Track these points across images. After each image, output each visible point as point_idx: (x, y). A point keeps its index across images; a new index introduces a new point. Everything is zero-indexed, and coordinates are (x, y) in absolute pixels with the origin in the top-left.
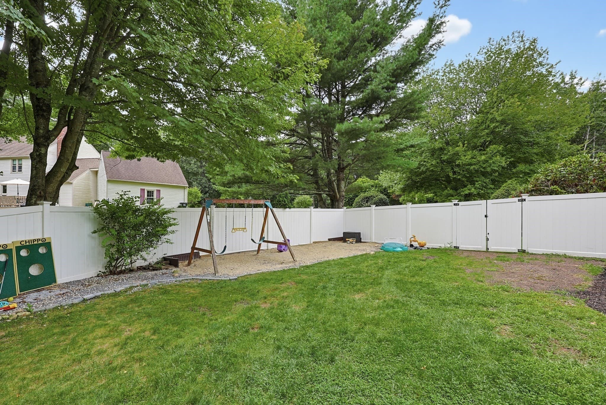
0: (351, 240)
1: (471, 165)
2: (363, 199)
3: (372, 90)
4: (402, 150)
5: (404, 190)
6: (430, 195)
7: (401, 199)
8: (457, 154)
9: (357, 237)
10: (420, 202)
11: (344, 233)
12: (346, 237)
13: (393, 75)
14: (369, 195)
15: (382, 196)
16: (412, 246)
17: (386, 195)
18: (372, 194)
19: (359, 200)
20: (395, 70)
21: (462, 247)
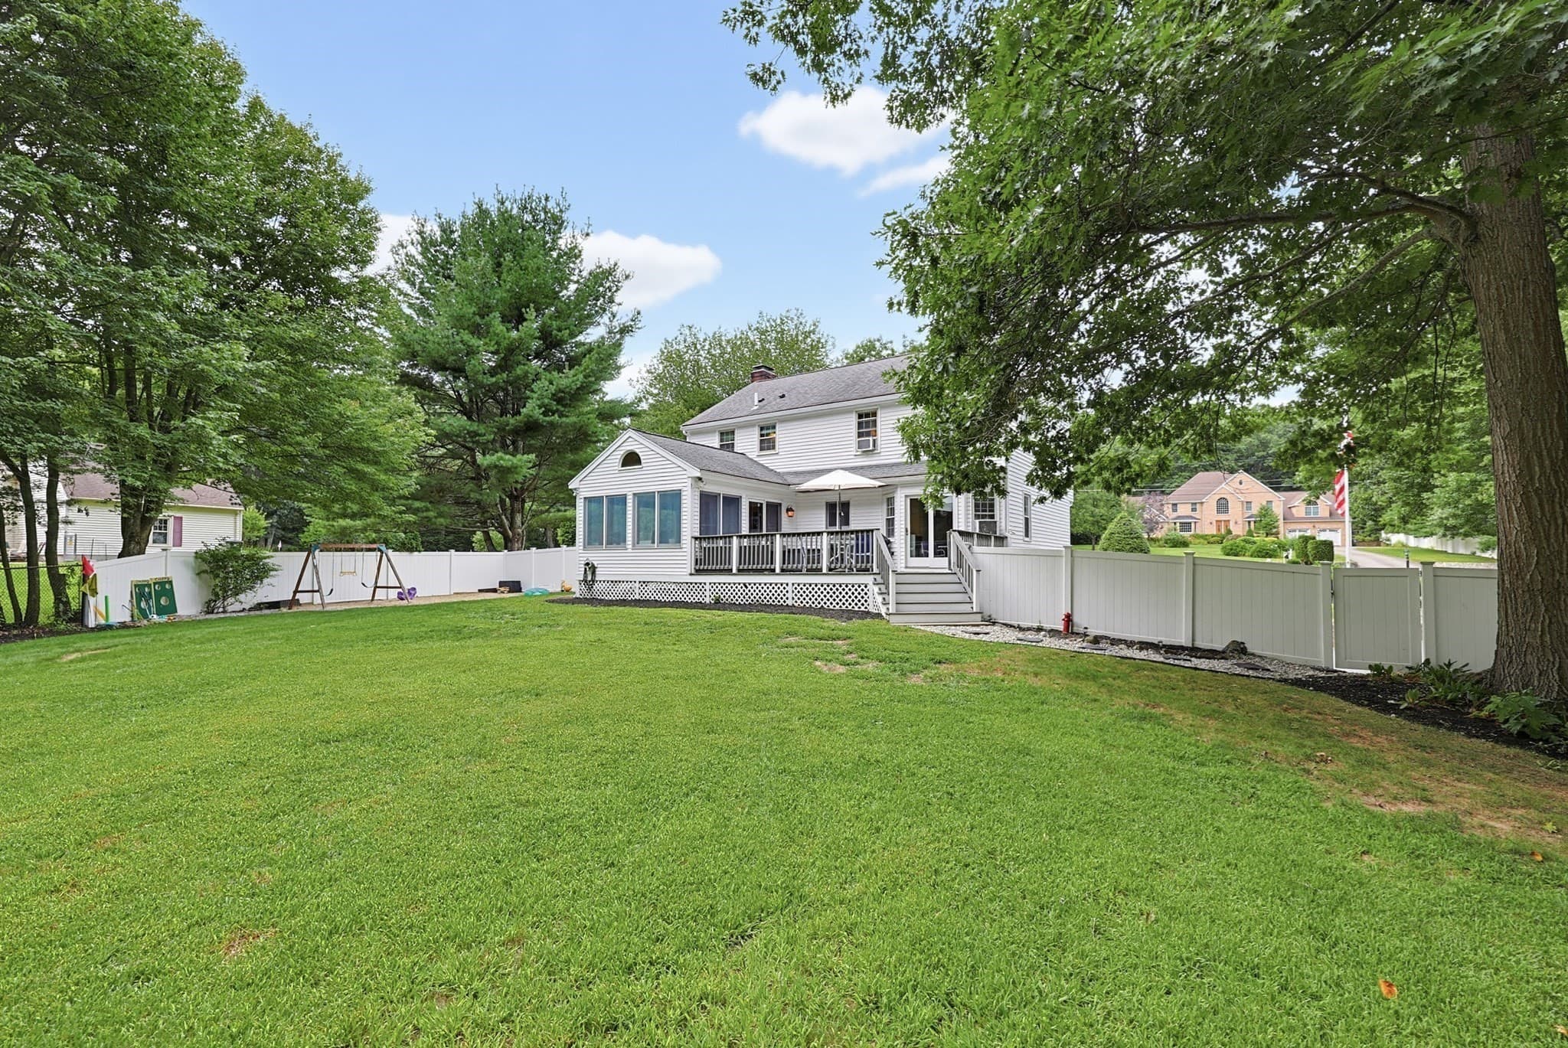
9: (519, 585)
11: (499, 582)
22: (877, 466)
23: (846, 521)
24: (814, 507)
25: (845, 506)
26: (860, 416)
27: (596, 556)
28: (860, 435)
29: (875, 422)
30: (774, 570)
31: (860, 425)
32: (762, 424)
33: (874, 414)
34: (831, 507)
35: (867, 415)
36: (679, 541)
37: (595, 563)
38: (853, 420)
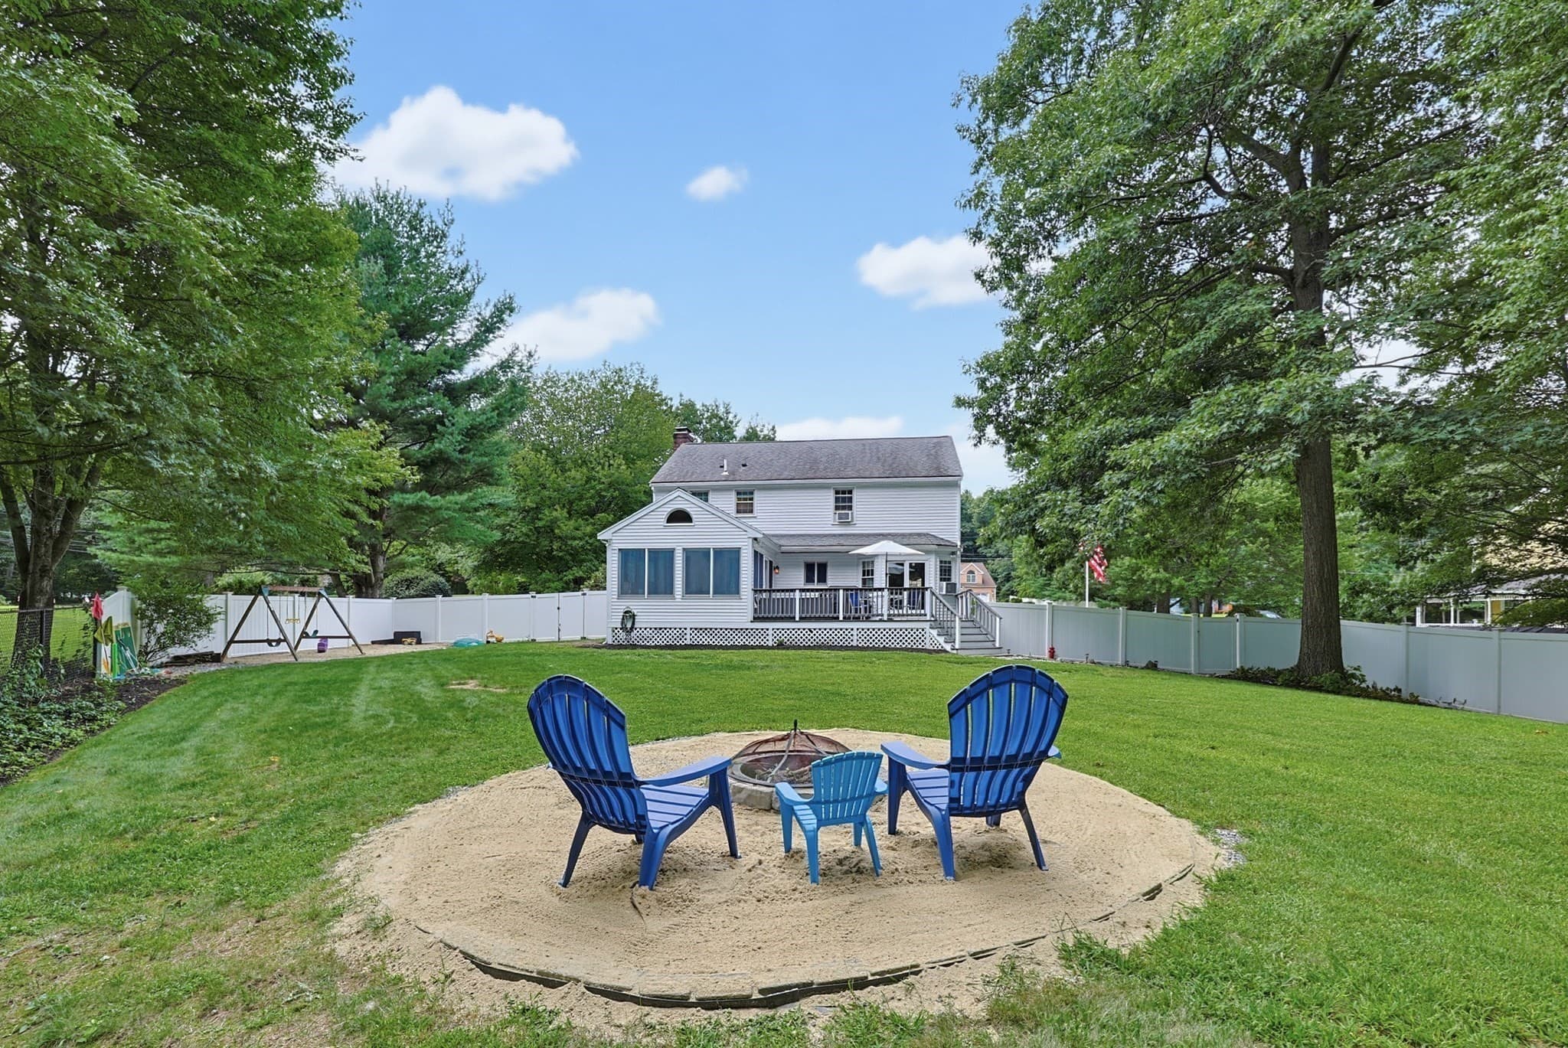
0: (409, 640)
1: (574, 538)
2: (400, 583)
3: (441, 452)
4: (476, 510)
5: (476, 570)
6: (520, 578)
7: (469, 584)
8: (554, 521)
9: (416, 637)
10: (507, 591)
11: (395, 633)
12: (398, 638)
13: (467, 435)
14: (410, 576)
15: (437, 578)
16: (488, 642)
17: (442, 575)
18: (417, 574)
19: (392, 584)
20: (468, 430)
21: (538, 639)
22: (854, 535)
23: (823, 579)
24: (795, 565)
25: (823, 568)
26: (837, 492)
27: (635, 605)
28: (837, 508)
29: (850, 500)
30: (838, 618)
31: (837, 500)
32: (741, 489)
33: (850, 492)
34: (809, 567)
35: (844, 492)
36: (738, 592)
37: (635, 612)
38: (830, 497)
